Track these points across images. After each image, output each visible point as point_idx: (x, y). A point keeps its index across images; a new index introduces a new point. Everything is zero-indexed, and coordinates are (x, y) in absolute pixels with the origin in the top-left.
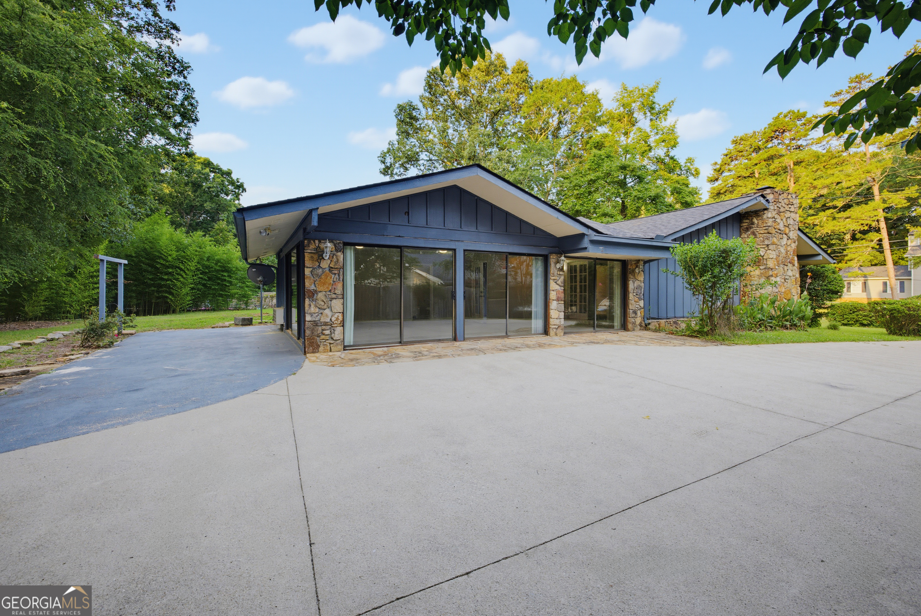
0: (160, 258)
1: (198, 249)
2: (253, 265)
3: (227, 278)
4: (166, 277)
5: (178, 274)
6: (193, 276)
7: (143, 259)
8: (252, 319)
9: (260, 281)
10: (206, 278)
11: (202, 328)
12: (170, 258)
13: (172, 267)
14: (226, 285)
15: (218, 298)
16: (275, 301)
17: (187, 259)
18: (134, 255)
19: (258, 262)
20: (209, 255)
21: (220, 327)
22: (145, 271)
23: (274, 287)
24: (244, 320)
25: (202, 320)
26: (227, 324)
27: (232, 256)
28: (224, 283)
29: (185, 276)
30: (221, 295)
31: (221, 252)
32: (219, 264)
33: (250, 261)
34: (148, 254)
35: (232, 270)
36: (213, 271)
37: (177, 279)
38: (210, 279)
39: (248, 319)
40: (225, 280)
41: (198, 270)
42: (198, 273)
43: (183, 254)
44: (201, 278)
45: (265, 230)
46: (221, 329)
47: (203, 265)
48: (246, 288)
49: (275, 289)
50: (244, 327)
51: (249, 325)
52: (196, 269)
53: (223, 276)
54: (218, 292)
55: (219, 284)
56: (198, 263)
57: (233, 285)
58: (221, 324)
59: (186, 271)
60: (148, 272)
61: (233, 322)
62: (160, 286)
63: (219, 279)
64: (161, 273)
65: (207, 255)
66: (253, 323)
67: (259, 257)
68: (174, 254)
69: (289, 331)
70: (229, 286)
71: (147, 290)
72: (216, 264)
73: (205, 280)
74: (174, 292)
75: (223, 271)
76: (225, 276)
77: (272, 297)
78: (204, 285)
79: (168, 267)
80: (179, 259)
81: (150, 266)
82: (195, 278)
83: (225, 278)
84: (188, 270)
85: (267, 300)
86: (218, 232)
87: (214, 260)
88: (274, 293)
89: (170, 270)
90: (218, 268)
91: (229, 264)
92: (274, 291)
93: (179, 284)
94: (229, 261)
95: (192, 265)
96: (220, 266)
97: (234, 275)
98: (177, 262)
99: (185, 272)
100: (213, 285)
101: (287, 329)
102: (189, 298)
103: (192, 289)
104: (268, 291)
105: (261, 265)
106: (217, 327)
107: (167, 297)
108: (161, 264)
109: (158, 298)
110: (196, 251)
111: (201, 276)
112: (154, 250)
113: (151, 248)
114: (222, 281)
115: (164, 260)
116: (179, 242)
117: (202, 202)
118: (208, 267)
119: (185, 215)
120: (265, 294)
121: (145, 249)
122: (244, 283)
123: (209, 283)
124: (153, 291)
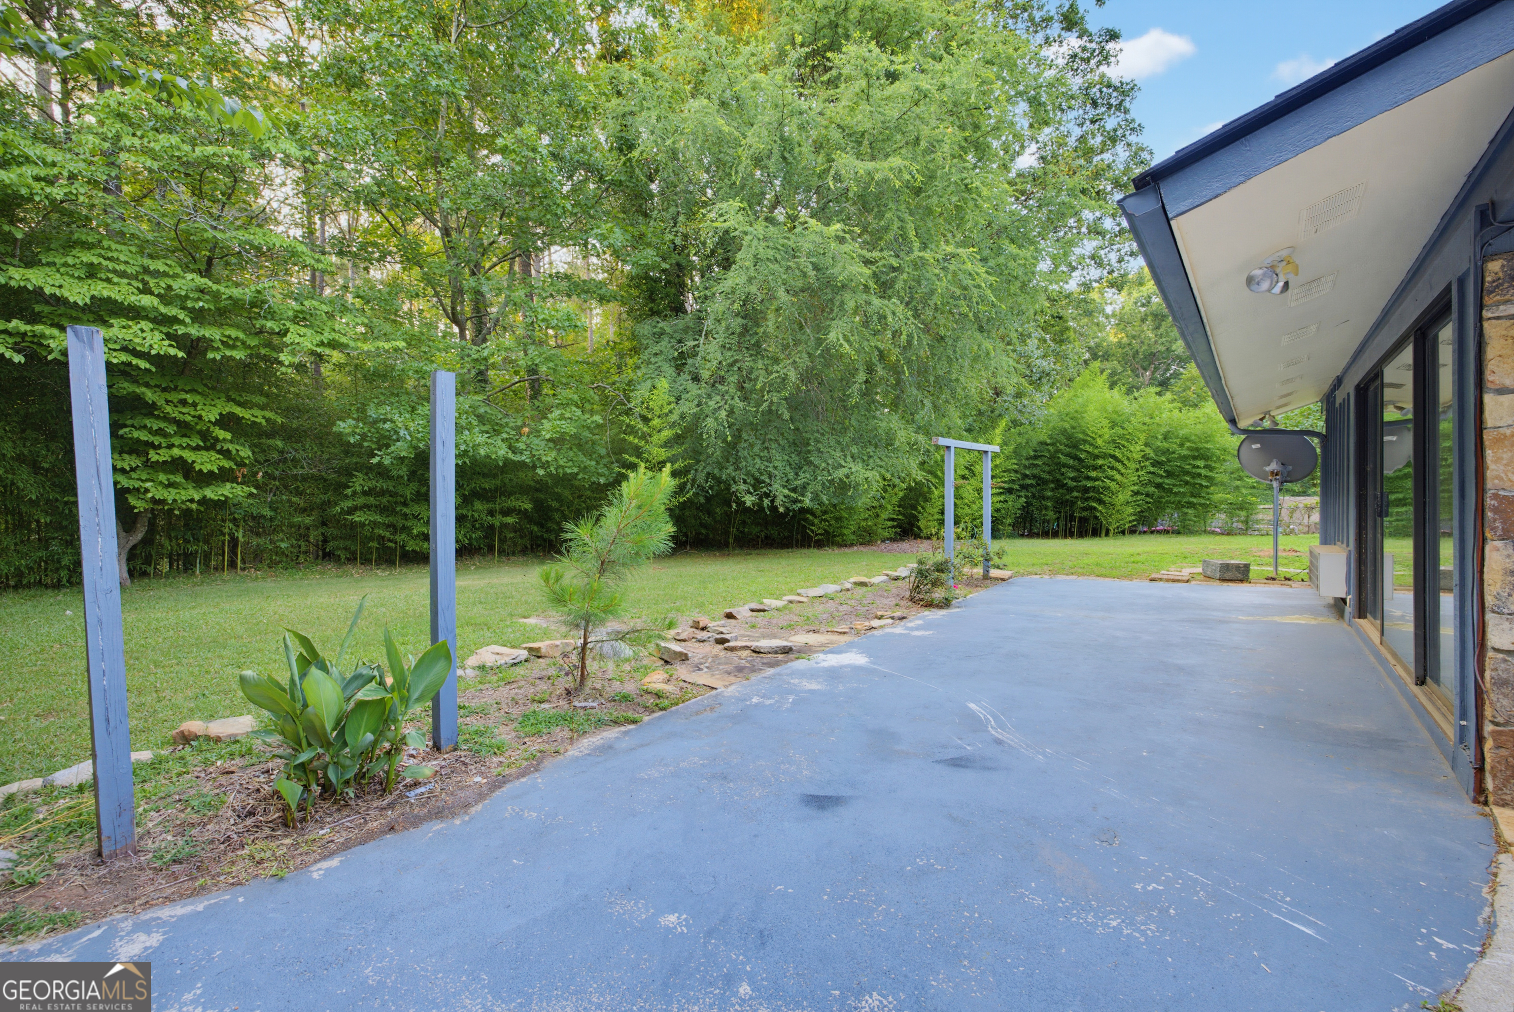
0: (1085, 441)
1: (1147, 420)
2: (1251, 434)
3: (1203, 472)
4: (1093, 474)
5: (1112, 468)
6: (1137, 470)
7: (1062, 447)
8: (1247, 566)
9: (1272, 473)
10: (1162, 473)
11: (1130, 577)
12: (1099, 442)
13: (1104, 456)
14: (1201, 485)
15: (1185, 510)
16: (1316, 517)
17: (1128, 440)
18: (1049, 441)
19: (1267, 424)
20: (1168, 428)
21: (1168, 580)
22: (1065, 465)
23: (1314, 485)
24: (1226, 567)
25: (1138, 558)
26: (1186, 572)
27: (1215, 427)
28: (1198, 481)
29: (1123, 471)
30: (1191, 505)
31: (1191, 421)
32: (1188, 444)
33: (1243, 424)
34: (1069, 437)
35: (1213, 454)
36: (1175, 459)
37: (1112, 479)
38: (1169, 474)
39: (1237, 567)
40: (1200, 475)
41: (1148, 459)
42: (1148, 463)
43: (1121, 431)
44: (1153, 473)
45: (1272, 270)
46: (1171, 584)
47: (1157, 450)
48: (1244, 491)
49: (1318, 489)
50: (1225, 584)
51: (1241, 581)
52: (1143, 457)
53: (1194, 467)
54: (1186, 500)
55: (1187, 483)
56: (1146, 445)
57: (1216, 484)
58: (1174, 573)
59: (1126, 462)
60: (1069, 467)
61: (1200, 570)
62: (1086, 490)
63: (1188, 473)
64: (1087, 467)
65: (1163, 430)
66: (1251, 575)
67: (1268, 412)
68: (1107, 433)
69: (1368, 626)
70: (1207, 487)
71: (1068, 497)
72: (1182, 445)
73: (1162, 477)
74: (1107, 499)
75: (1195, 458)
76: (1198, 467)
77: (1310, 509)
78: (1159, 486)
79: (1097, 457)
80: (1114, 441)
81: (1071, 458)
82: (1140, 473)
83: (1199, 471)
84: (1128, 459)
85: (1297, 515)
86: (1188, 383)
87: (1177, 437)
88: (1315, 500)
89: (1100, 462)
90: (1185, 452)
91: (1207, 442)
92: (1314, 494)
93: (1113, 485)
94: (1208, 438)
95: (1136, 450)
96: (1189, 449)
97: (1217, 465)
98: (1112, 446)
99: (1124, 464)
100: (1174, 485)
101: (1361, 613)
102: (1130, 510)
103: (1136, 493)
104: (1298, 494)
105: (1274, 431)
106: (1161, 579)
107: (1095, 508)
108: (1088, 452)
109: (1084, 509)
110: (1144, 424)
111: (1152, 469)
112: (1078, 429)
113: (1074, 428)
114: (1193, 478)
115: (1092, 445)
116: (1117, 412)
117: (1167, 344)
118: (1166, 452)
119: (1141, 370)
120: (1288, 501)
121: (1065, 430)
122: (1240, 479)
123: (1167, 481)
124: (1076, 497)
